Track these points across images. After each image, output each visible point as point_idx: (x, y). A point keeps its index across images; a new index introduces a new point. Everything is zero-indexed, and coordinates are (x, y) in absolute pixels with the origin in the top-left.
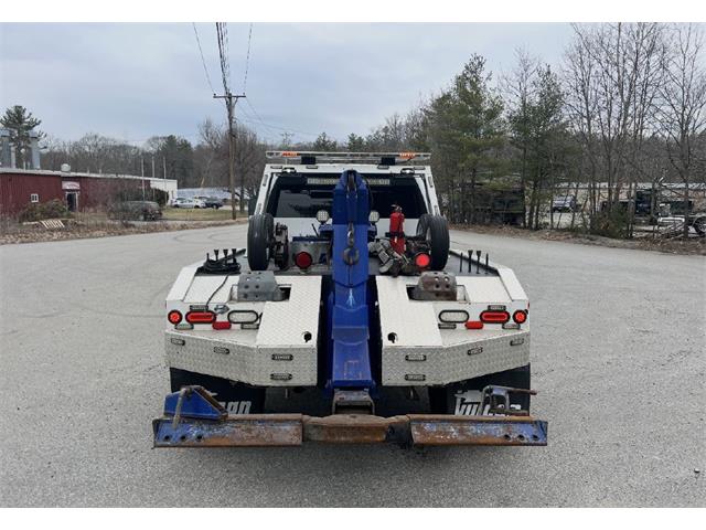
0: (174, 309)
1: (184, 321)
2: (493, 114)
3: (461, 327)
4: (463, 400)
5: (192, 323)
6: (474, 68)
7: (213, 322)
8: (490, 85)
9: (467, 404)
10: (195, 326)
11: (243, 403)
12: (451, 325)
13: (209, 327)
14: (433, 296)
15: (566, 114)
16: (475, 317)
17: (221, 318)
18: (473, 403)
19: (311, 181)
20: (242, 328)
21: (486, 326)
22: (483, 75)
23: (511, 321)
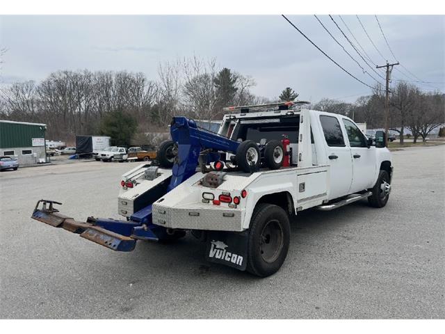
3: (211, 202)
4: (215, 246)
9: (217, 249)
12: (206, 201)
14: (208, 184)
16: (217, 198)
18: (220, 249)
21: (222, 204)
23: (233, 203)
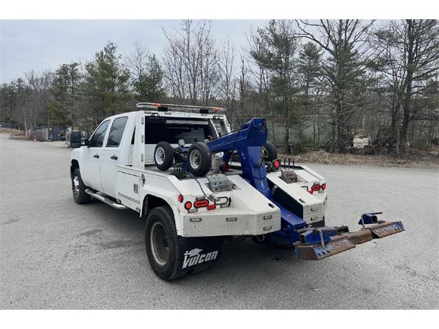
0: (187, 201)
1: (193, 208)
2: (123, 79)
5: (196, 208)
6: (110, 49)
7: (207, 206)
8: (121, 61)
10: (199, 209)
11: (214, 252)
13: (205, 209)
15: (164, 83)
16: (310, 189)
17: (211, 203)
19: (168, 122)
20: (221, 207)
22: (116, 54)
